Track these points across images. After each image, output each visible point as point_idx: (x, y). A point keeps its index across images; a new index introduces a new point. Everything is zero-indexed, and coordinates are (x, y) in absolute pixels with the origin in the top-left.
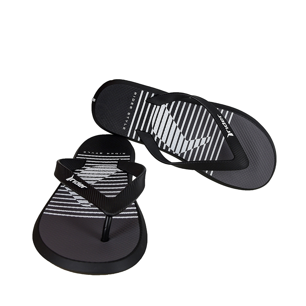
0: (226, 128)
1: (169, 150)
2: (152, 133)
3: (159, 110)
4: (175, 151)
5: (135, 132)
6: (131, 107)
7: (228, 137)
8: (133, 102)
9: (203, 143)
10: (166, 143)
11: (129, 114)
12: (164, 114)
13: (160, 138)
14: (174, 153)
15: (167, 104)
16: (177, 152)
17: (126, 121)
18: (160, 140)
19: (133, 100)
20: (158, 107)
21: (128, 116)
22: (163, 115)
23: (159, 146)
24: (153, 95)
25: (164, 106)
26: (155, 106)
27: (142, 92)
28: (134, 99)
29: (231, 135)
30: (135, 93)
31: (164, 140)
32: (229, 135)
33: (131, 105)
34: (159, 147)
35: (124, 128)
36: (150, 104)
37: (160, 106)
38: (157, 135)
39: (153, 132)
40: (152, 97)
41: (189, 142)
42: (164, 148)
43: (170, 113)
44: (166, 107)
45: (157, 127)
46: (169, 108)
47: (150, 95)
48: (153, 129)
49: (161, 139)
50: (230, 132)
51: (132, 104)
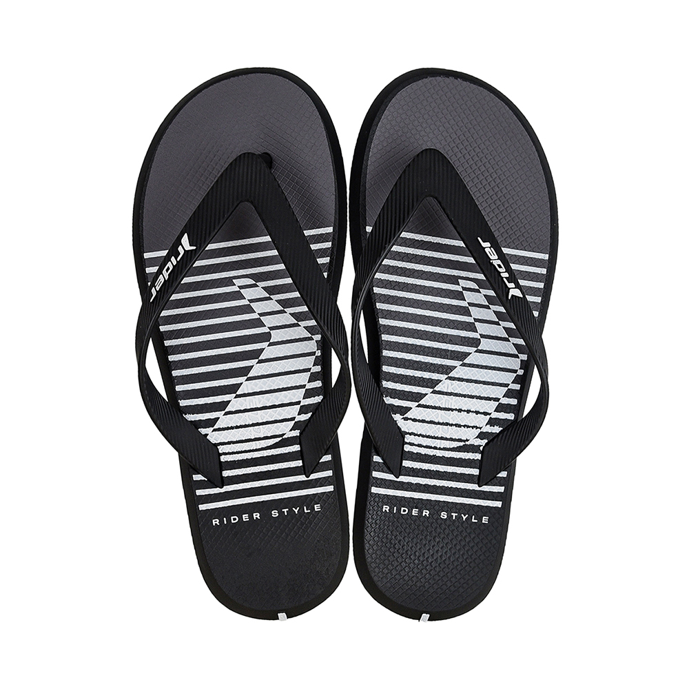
0: (175, 263)
1: (318, 369)
2: (296, 433)
3: (229, 443)
4: (313, 353)
5: (313, 476)
6: (256, 516)
7: (195, 248)
8: (240, 518)
9: (259, 292)
10: (303, 386)
11: (275, 514)
12: (232, 428)
13: (298, 407)
14: (319, 353)
15: (203, 431)
16: (311, 346)
17: (296, 511)
18: (301, 404)
19: (234, 519)
20: (221, 449)
21: (281, 513)
22: (237, 427)
23: (318, 399)
24: (198, 477)
25: (214, 437)
26: (223, 458)
27: (202, 507)
28: (232, 518)
29: (185, 240)
30: (216, 522)
31: (298, 395)
32: (188, 247)
33: (251, 517)
34: (321, 397)
35: (317, 508)
36: (226, 473)
37: (216, 445)
38: (293, 419)
39: (291, 430)
40: (204, 478)
41: (271, 328)
42: (318, 384)
43: (223, 412)
44: (212, 429)
45: (273, 428)
46: (210, 423)
47: (201, 485)
48: (284, 434)
49: (298, 403)
50: (180, 249)
51: (245, 517)
